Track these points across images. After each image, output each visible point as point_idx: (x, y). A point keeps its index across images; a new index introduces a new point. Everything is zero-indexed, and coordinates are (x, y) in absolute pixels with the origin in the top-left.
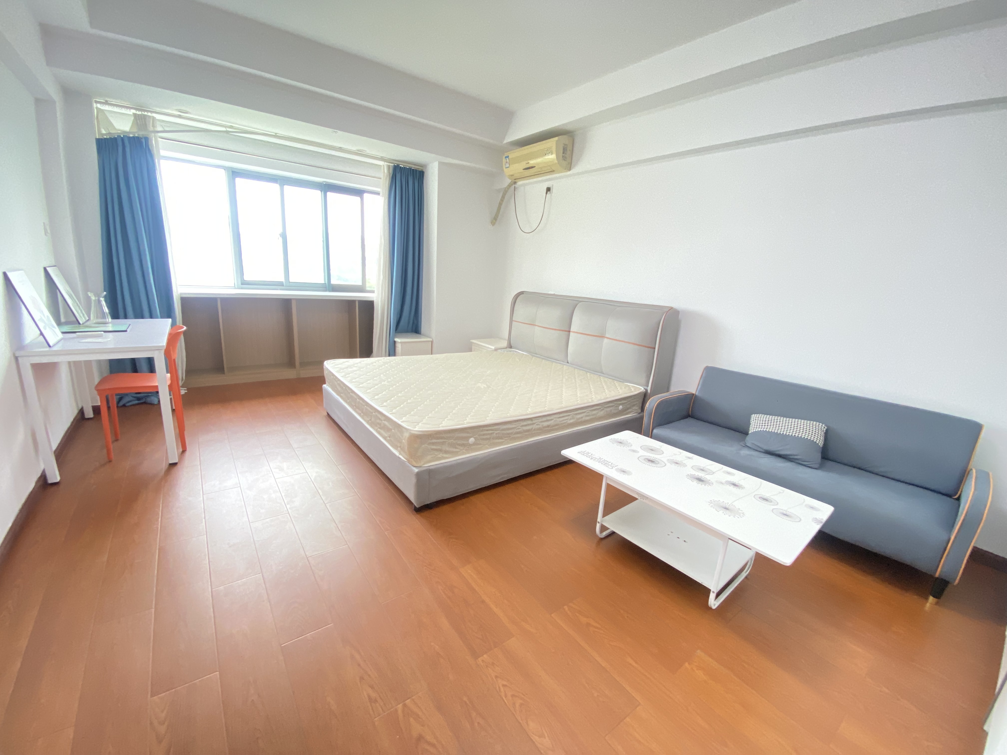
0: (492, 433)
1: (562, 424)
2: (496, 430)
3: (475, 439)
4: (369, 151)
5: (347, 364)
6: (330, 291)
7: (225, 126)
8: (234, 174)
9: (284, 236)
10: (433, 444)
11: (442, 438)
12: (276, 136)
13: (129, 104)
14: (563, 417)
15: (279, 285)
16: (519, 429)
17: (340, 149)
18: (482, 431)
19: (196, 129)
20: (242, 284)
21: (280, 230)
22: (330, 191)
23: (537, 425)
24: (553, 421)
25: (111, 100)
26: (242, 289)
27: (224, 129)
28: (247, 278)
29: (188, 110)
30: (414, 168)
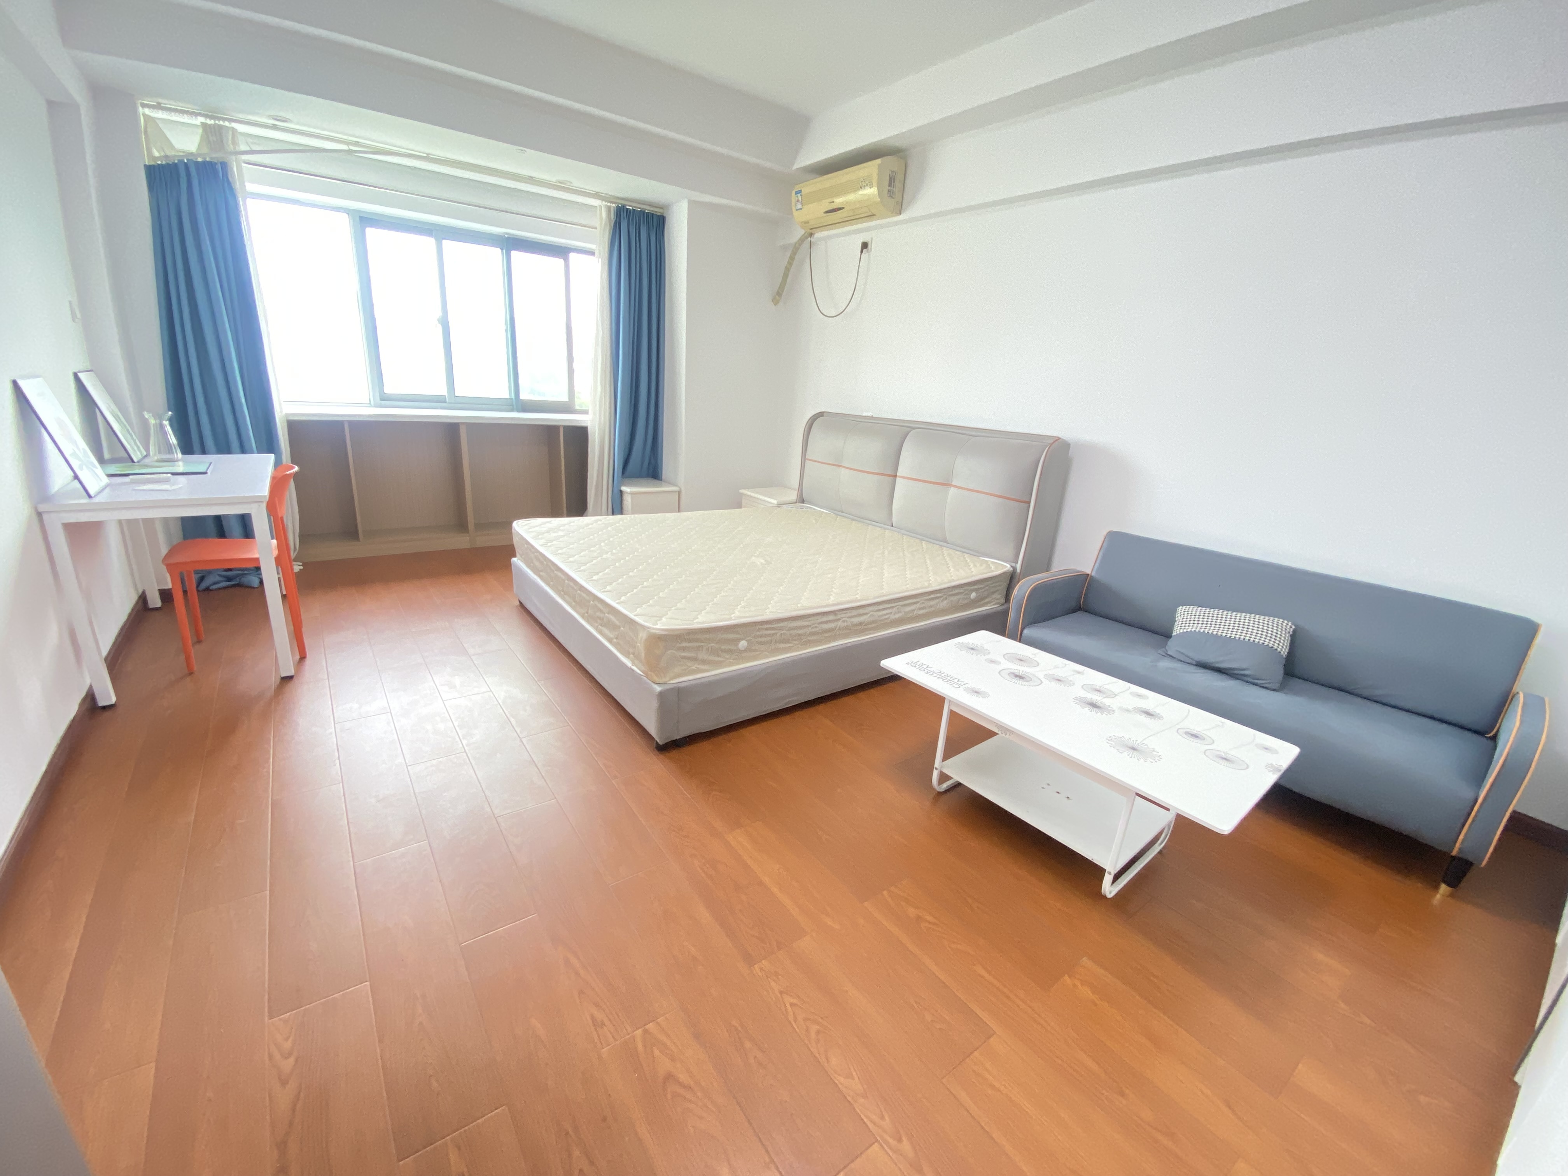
0: (773, 634)
1: (881, 621)
2: (780, 629)
3: (748, 644)
4: (577, 184)
5: (549, 526)
6: (518, 411)
7: (348, 143)
8: (364, 221)
9: (444, 323)
10: (684, 649)
11: (697, 640)
12: (428, 158)
13: (195, 107)
14: (884, 609)
15: (438, 401)
16: (816, 627)
17: (531, 180)
18: (759, 630)
19: (301, 148)
20: (382, 399)
21: (439, 314)
22: (514, 250)
23: (844, 621)
24: (869, 615)
25: (166, 102)
26: (381, 406)
27: (345, 147)
28: (388, 390)
29: (289, 116)
30: (649, 210)
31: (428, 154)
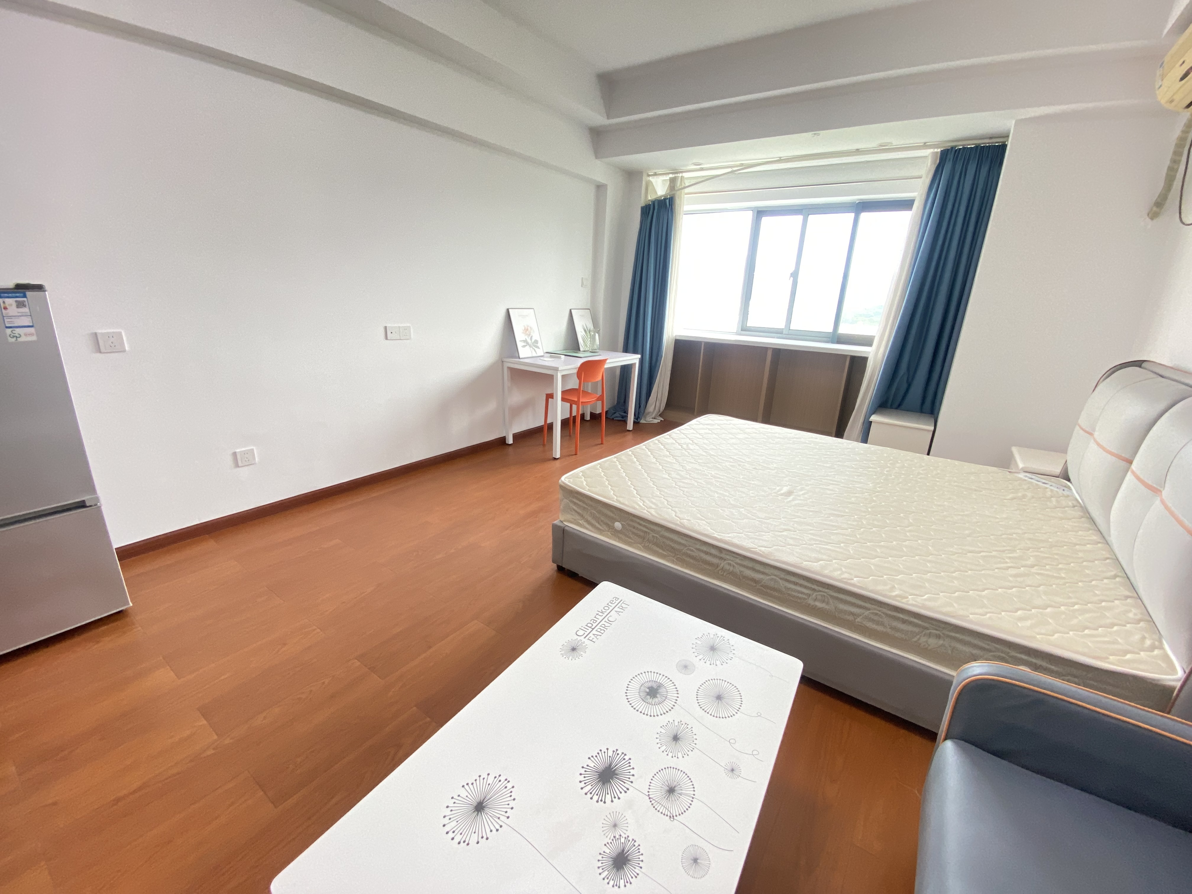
0: (646, 532)
3: (622, 527)
4: (896, 142)
8: (760, 213)
9: (795, 275)
10: (575, 504)
11: (584, 502)
12: (780, 160)
13: (667, 170)
17: (858, 152)
19: (710, 177)
20: (741, 330)
21: (792, 269)
22: (863, 212)
26: (740, 335)
27: (729, 170)
28: (750, 323)
29: (701, 161)
31: (780, 158)
